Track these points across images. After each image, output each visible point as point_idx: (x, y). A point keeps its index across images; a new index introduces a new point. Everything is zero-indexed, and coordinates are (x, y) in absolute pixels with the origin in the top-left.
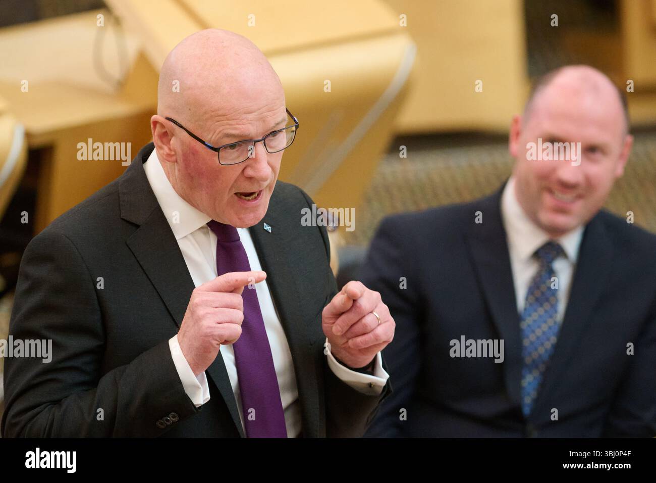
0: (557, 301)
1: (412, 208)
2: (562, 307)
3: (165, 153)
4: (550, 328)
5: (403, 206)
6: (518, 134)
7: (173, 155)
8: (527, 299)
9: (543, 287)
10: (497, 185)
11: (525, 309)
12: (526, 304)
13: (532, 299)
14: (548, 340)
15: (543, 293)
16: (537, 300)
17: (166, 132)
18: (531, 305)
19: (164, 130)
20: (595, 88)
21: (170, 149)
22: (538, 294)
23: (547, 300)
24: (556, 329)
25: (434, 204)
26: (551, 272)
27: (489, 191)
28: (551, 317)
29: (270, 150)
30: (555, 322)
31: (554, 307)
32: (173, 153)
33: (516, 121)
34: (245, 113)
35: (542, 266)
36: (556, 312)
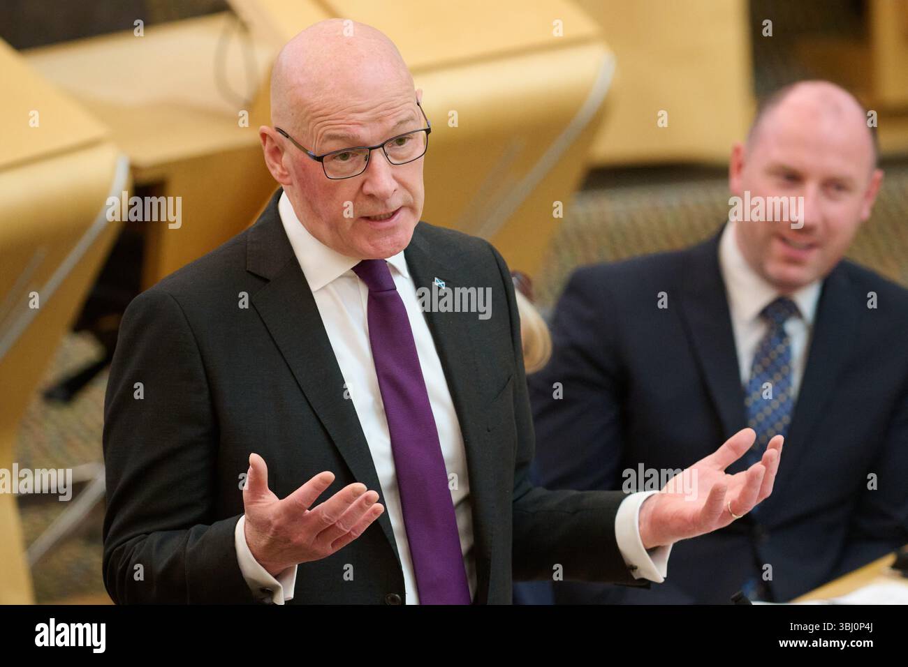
0: (790, 370)
1: (609, 258)
2: (796, 379)
3: (278, 173)
4: (782, 405)
5: (600, 255)
6: (740, 167)
7: (287, 176)
8: (753, 369)
9: (773, 354)
10: (714, 228)
11: (751, 382)
12: (752, 376)
13: (759, 368)
14: (780, 419)
15: (773, 362)
16: (765, 369)
17: (277, 148)
18: (758, 376)
19: (274, 145)
20: (837, 110)
21: (283, 169)
22: (766, 361)
23: (778, 370)
24: (789, 406)
25: (638, 252)
26: (783, 335)
27: (704, 236)
28: (783, 391)
29: (394, 161)
30: (788, 398)
31: (787, 378)
32: (286, 173)
33: (737, 151)
34: (353, 112)
35: (771, 328)
36: (789, 384)
